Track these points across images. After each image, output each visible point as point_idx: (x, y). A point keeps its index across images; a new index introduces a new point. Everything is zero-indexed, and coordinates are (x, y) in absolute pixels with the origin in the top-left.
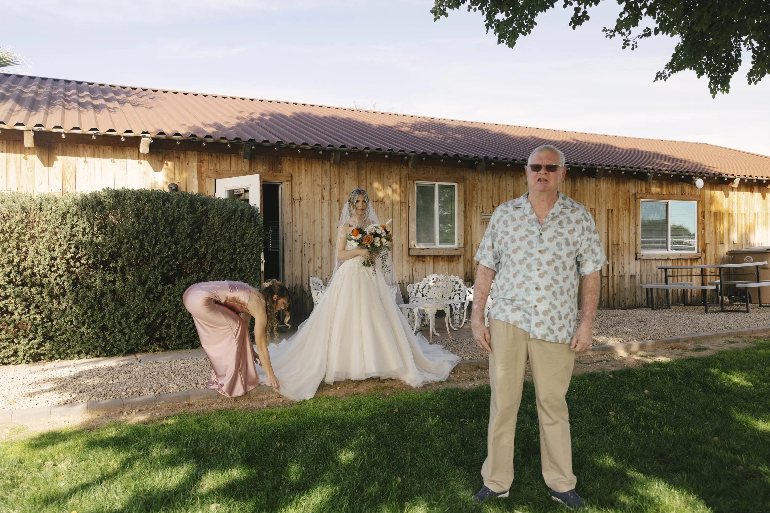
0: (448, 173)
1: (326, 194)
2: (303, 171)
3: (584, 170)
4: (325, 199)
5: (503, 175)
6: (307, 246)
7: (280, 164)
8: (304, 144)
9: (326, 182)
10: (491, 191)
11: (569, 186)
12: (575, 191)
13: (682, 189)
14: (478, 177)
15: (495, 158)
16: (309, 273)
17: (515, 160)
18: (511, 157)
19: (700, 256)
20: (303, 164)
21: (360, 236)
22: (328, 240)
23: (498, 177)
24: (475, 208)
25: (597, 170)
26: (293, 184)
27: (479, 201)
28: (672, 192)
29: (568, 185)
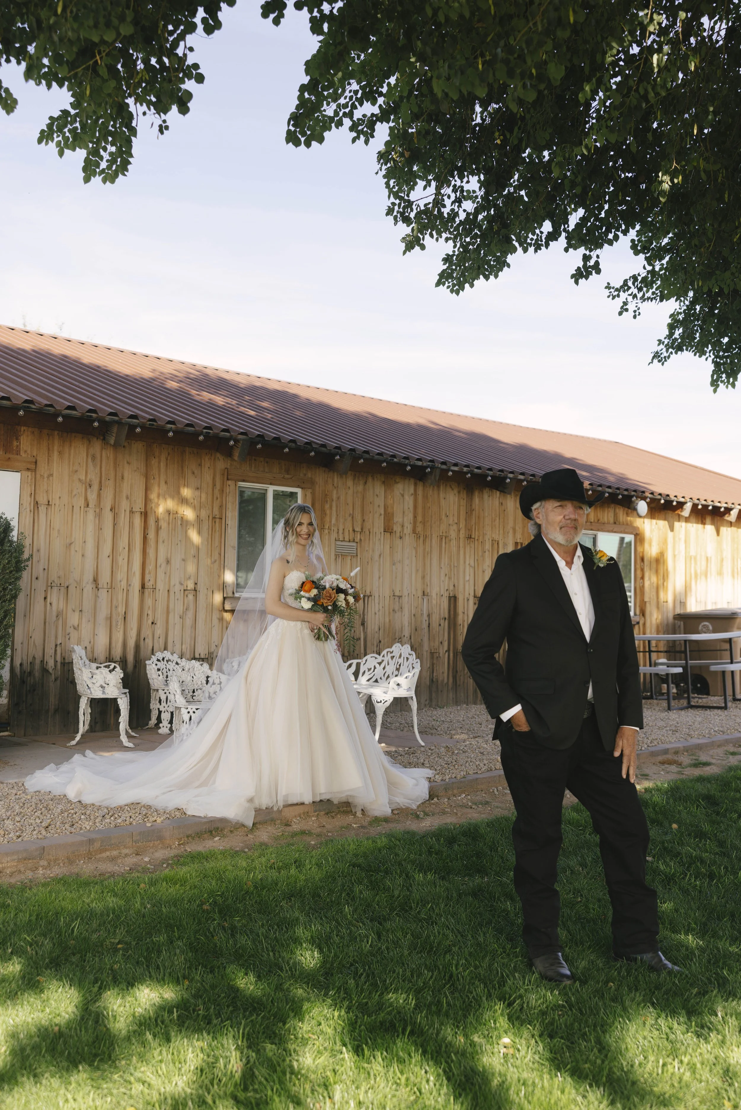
0: (288, 472)
1: (92, 497)
2: (56, 453)
3: (489, 478)
4: (90, 506)
5: (370, 479)
6: (55, 589)
7: (17, 439)
8: (69, 408)
9: (93, 476)
10: (351, 505)
11: (463, 503)
12: (472, 510)
13: (616, 515)
14: (333, 481)
15: (365, 452)
16: (56, 637)
17: (394, 456)
18: (388, 452)
19: (638, 620)
20: (56, 442)
21: (315, 592)
22: (91, 578)
23: (362, 482)
24: (326, 531)
25: (508, 480)
26: (38, 476)
27: (334, 521)
28: (601, 520)
29: (462, 501)
